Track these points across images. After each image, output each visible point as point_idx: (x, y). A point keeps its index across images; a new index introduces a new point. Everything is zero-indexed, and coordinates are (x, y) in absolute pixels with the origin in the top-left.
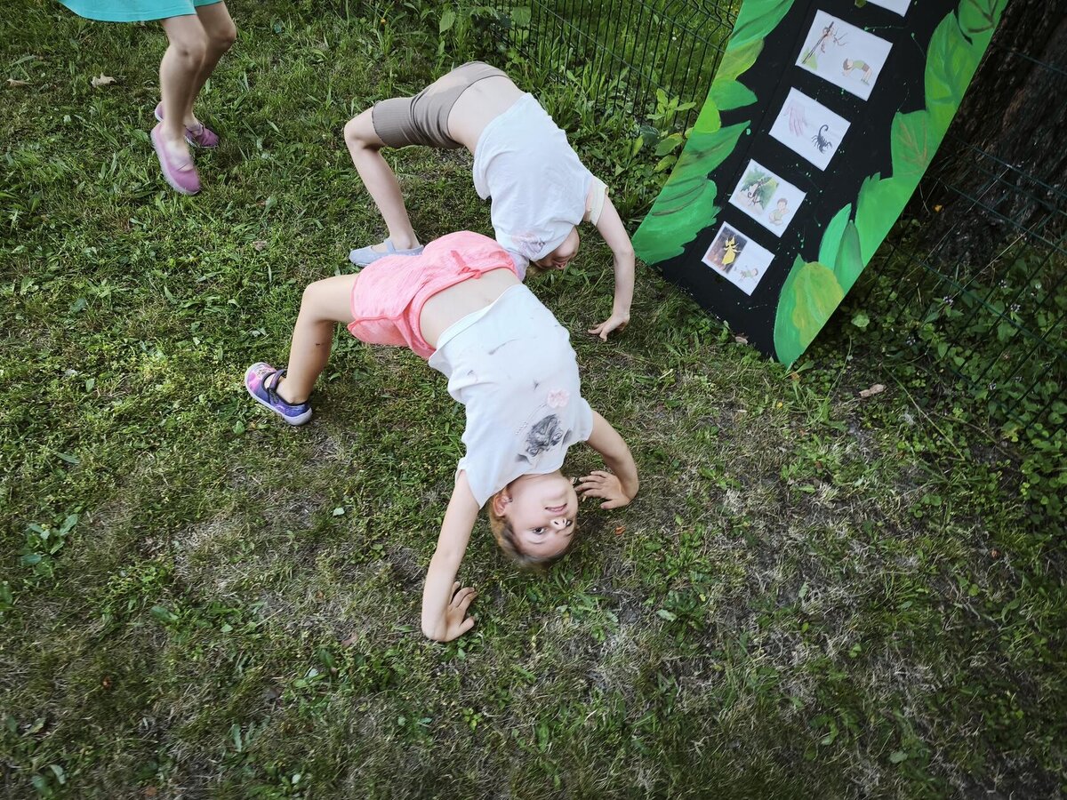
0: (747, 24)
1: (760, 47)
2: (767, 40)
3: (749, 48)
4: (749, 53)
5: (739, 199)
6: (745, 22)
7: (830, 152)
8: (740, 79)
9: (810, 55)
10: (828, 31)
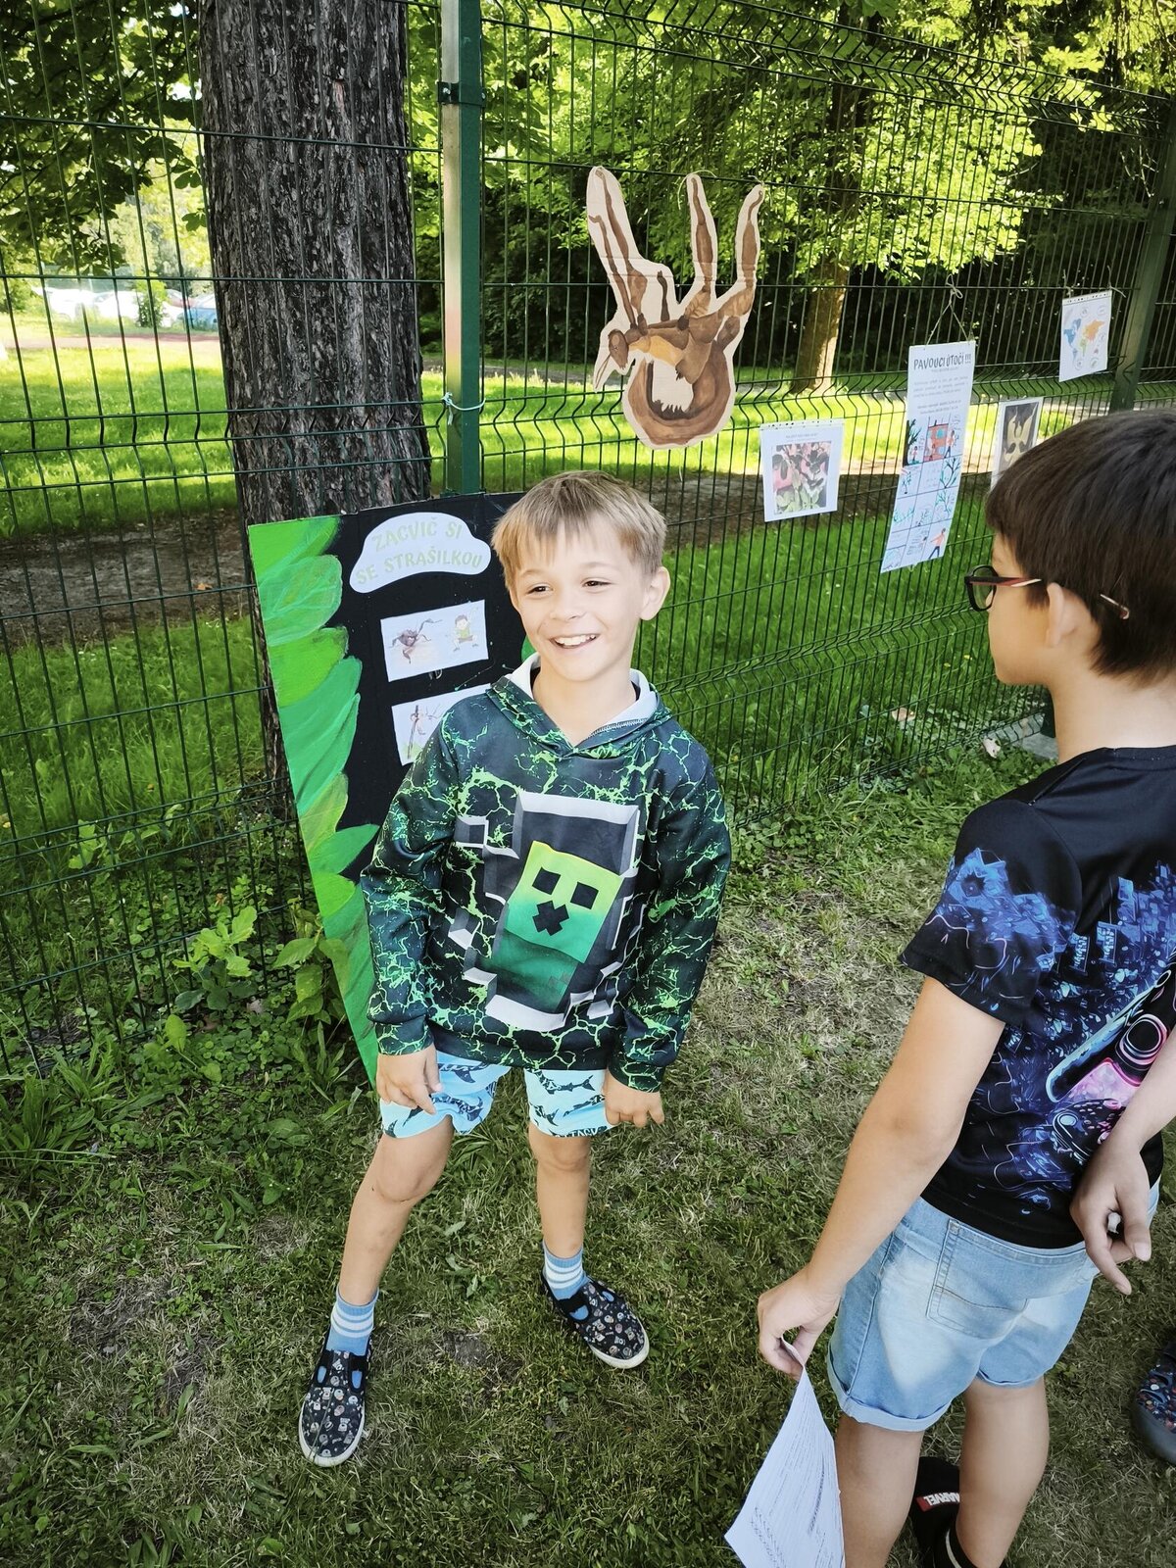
0: (309, 776)
1: (344, 781)
2: (349, 769)
3: (330, 793)
4: (334, 796)
6: (306, 773)
8: (341, 826)
9: (410, 747)
10: (416, 716)
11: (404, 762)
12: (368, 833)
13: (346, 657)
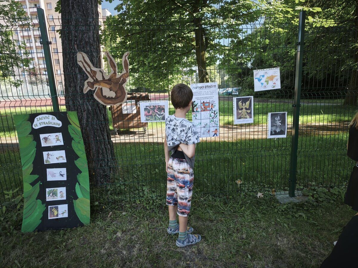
0: (25, 163)
4: (30, 168)
5: (49, 199)
8: (31, 174)
9: (47, 161)
10: (48, 155)
11: (45, 163)
12: (36, 177)
13: (33, 141)
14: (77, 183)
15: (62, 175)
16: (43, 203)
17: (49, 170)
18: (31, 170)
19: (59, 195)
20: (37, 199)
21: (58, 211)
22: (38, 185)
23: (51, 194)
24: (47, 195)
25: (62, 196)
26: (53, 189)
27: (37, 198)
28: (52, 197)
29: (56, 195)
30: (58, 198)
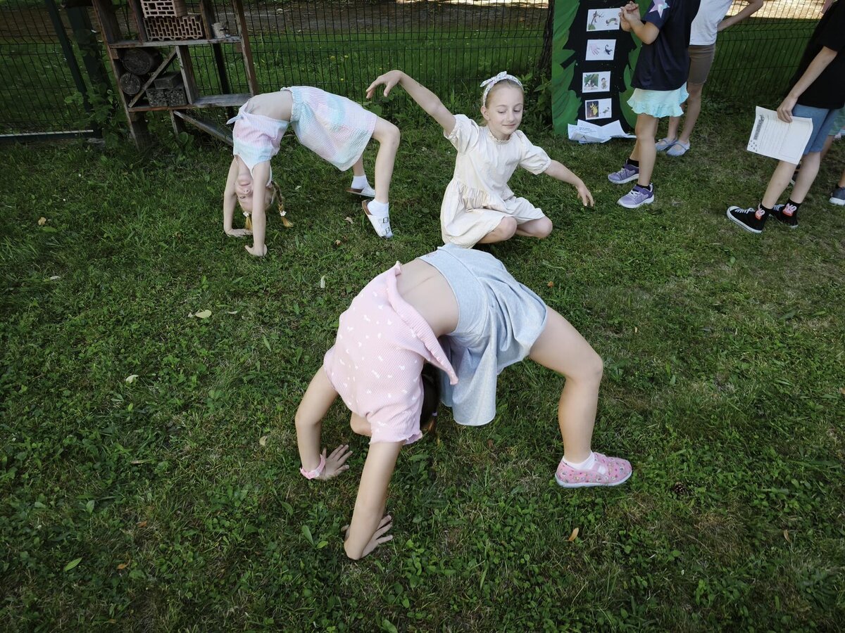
1: (568, 33)
4: (565, 36)
5: (586, 89)
6: (558, 27)
7: (612, 53)
8: (564, 48)
9: (591, 26)
10: (595, 15)
11: (588, 30)
12: (571, 52)
14: (627, 66)
15: (608, 52)
16: (577, 96)
17: (590, 42)
18: (565, 41)
19: (600, 83)
20: (569, 89)
21: (598, 108)
22: (572, 66)
23: (589, 83)
24: (584, 84)
25: (604, 86)
26: (592, 73)
27: (570, 87)
28: (590, 87)
29: (596, 85)
30: (599, 89)
